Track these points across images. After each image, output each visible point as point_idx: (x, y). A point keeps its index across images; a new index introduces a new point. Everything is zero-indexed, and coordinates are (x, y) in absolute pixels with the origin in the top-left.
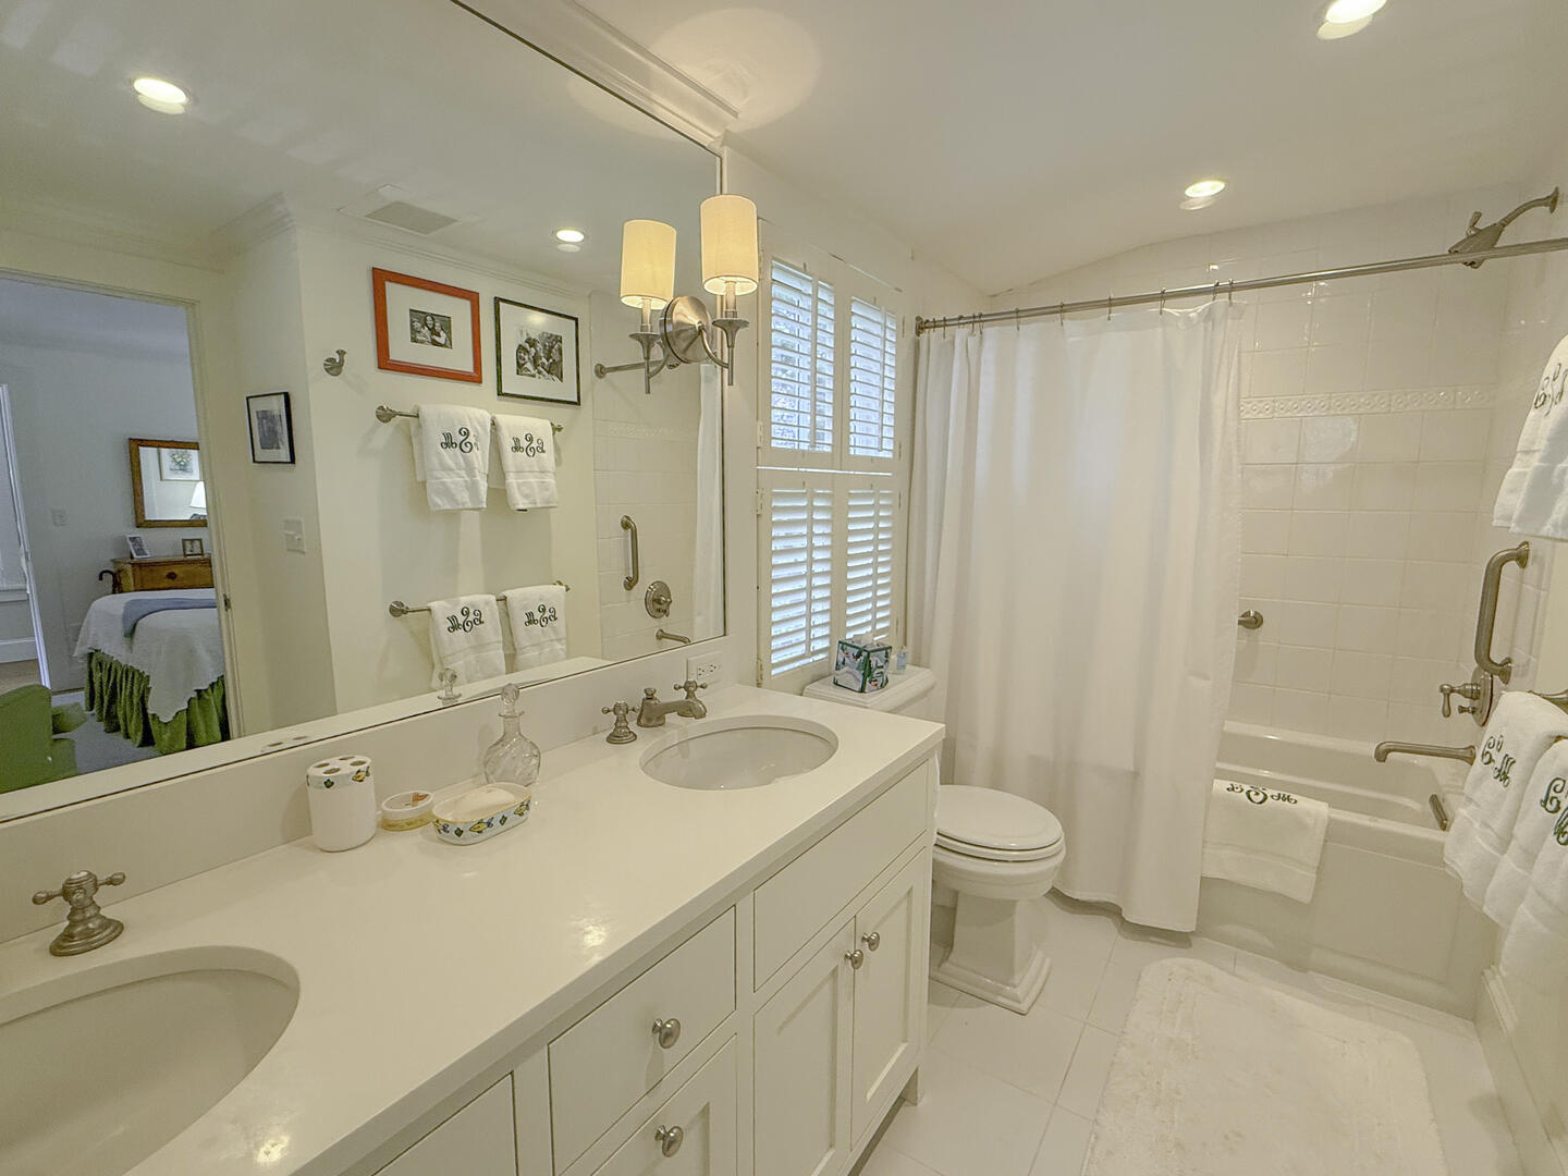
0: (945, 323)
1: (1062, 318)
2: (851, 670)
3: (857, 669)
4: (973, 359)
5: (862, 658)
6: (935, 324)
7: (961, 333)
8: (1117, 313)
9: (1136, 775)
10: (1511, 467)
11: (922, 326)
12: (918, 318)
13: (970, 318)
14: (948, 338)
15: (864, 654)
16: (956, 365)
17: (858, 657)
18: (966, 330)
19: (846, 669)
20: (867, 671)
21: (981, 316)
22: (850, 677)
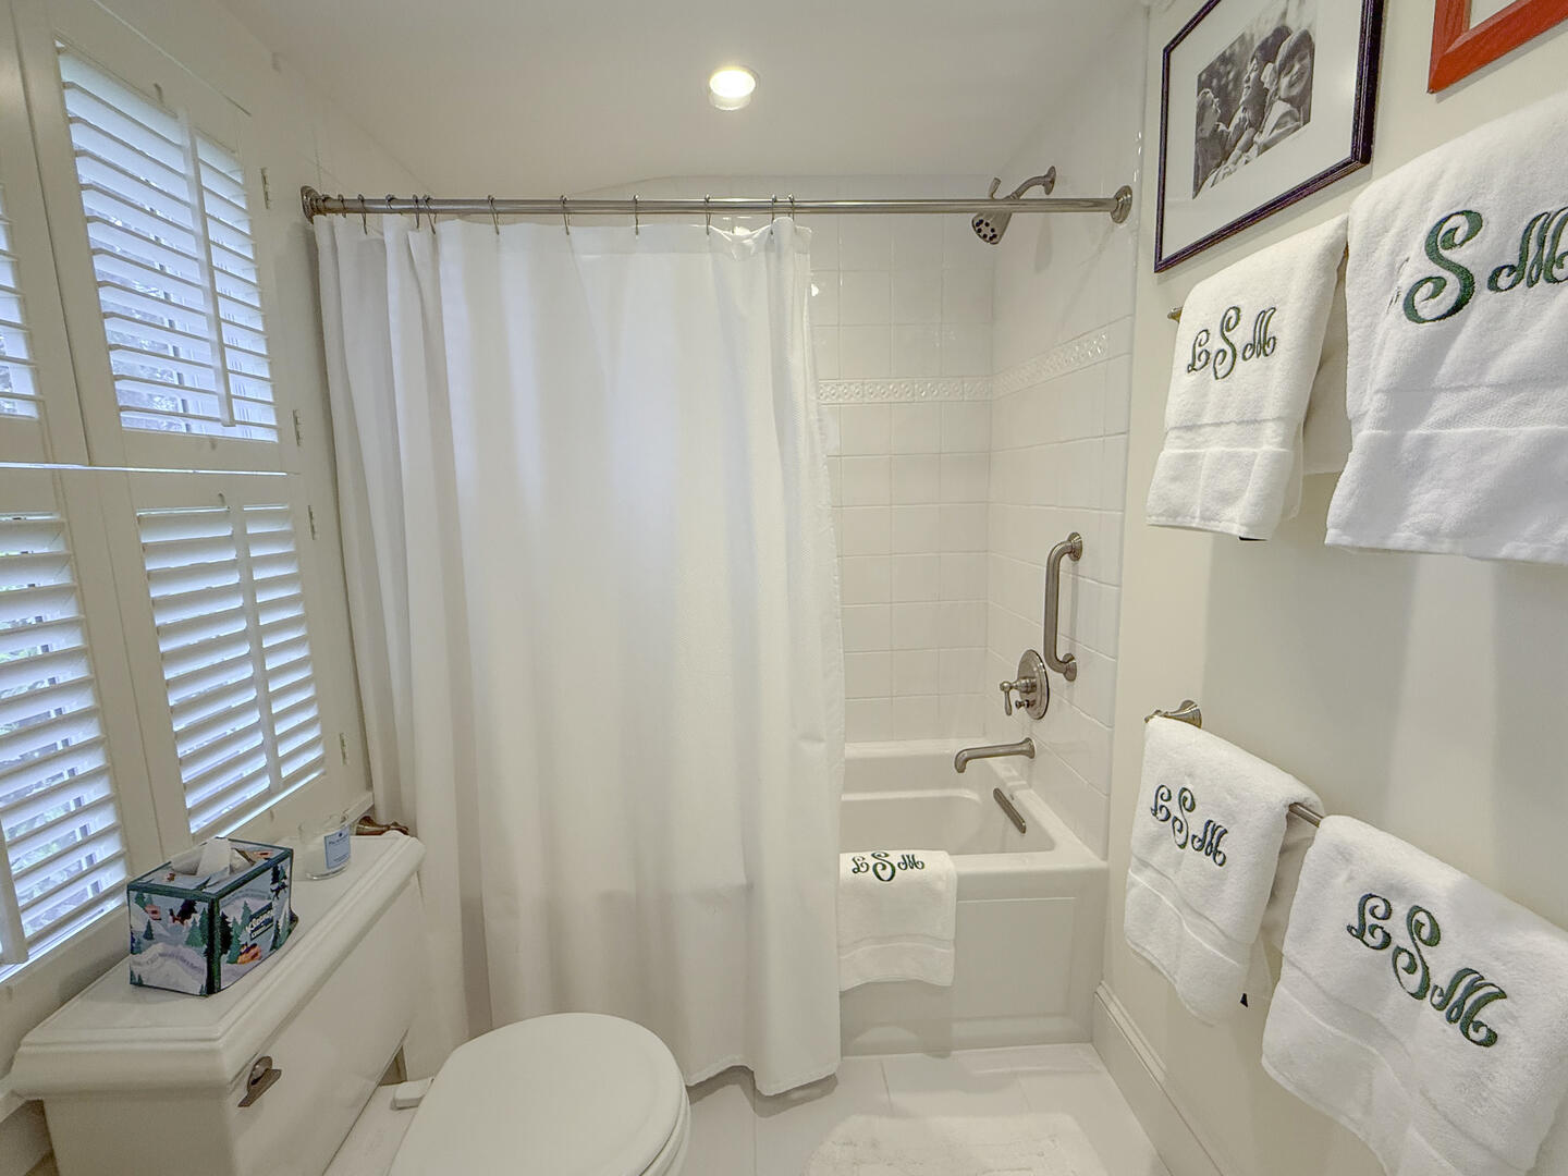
0: (362, 207)
1: (567, 223)
2: (171, 949)
3: (189, 943)
4: (425, 275)
5: (197, 917)
6: (344, 207)
7: (392, 226)
8: (649, 224)
9: (750, 890)
10: (1162, 449)
11: (315, 205)
12: (306, 191)
13: (408, 202)
14: (373, 234)
15: (201, 907)
16: (393, 280)
17: (187, 910)
18: (404, 219)
19: (157, 948)
20: (218, 940)
21: (428, 200)
22: (171, 966)
